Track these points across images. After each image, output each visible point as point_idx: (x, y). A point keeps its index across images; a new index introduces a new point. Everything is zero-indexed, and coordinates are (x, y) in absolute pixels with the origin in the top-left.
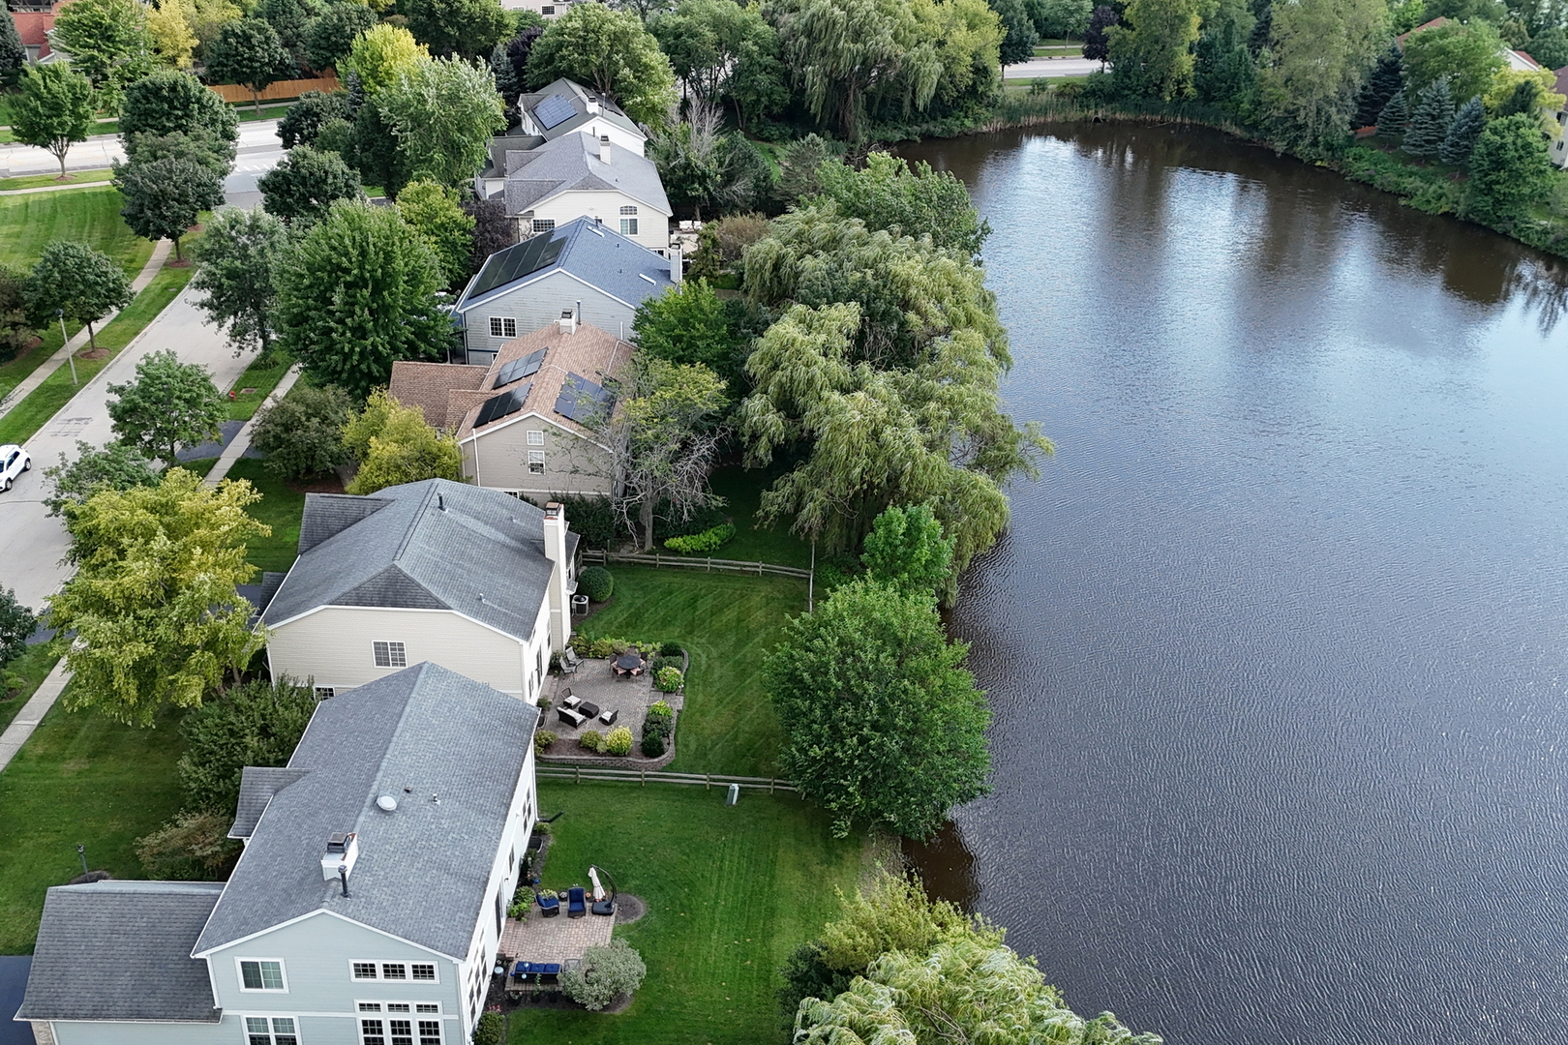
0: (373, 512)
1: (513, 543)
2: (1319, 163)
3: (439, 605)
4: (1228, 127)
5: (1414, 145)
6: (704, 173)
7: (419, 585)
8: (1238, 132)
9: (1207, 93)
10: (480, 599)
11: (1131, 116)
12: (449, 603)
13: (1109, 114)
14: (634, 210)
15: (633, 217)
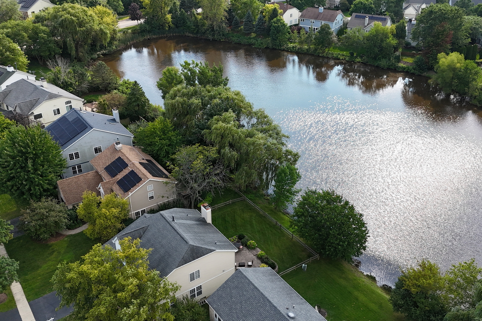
0: (144, 233)
1: (197, 223)
2: (222, 40)
3: (211, 251)
4: (187, 34)
5: (247, 30)
6: (71, 83)
7: (202, 247)
8: (191, 35)
9: (176, 25)
10: (216, 243)
11: (158, 36)
12: (213, 248)
13: (151, 36)
14: (70, 102)
15: (70, 104)
